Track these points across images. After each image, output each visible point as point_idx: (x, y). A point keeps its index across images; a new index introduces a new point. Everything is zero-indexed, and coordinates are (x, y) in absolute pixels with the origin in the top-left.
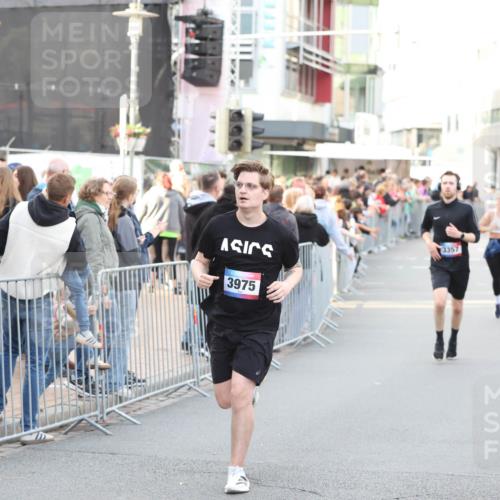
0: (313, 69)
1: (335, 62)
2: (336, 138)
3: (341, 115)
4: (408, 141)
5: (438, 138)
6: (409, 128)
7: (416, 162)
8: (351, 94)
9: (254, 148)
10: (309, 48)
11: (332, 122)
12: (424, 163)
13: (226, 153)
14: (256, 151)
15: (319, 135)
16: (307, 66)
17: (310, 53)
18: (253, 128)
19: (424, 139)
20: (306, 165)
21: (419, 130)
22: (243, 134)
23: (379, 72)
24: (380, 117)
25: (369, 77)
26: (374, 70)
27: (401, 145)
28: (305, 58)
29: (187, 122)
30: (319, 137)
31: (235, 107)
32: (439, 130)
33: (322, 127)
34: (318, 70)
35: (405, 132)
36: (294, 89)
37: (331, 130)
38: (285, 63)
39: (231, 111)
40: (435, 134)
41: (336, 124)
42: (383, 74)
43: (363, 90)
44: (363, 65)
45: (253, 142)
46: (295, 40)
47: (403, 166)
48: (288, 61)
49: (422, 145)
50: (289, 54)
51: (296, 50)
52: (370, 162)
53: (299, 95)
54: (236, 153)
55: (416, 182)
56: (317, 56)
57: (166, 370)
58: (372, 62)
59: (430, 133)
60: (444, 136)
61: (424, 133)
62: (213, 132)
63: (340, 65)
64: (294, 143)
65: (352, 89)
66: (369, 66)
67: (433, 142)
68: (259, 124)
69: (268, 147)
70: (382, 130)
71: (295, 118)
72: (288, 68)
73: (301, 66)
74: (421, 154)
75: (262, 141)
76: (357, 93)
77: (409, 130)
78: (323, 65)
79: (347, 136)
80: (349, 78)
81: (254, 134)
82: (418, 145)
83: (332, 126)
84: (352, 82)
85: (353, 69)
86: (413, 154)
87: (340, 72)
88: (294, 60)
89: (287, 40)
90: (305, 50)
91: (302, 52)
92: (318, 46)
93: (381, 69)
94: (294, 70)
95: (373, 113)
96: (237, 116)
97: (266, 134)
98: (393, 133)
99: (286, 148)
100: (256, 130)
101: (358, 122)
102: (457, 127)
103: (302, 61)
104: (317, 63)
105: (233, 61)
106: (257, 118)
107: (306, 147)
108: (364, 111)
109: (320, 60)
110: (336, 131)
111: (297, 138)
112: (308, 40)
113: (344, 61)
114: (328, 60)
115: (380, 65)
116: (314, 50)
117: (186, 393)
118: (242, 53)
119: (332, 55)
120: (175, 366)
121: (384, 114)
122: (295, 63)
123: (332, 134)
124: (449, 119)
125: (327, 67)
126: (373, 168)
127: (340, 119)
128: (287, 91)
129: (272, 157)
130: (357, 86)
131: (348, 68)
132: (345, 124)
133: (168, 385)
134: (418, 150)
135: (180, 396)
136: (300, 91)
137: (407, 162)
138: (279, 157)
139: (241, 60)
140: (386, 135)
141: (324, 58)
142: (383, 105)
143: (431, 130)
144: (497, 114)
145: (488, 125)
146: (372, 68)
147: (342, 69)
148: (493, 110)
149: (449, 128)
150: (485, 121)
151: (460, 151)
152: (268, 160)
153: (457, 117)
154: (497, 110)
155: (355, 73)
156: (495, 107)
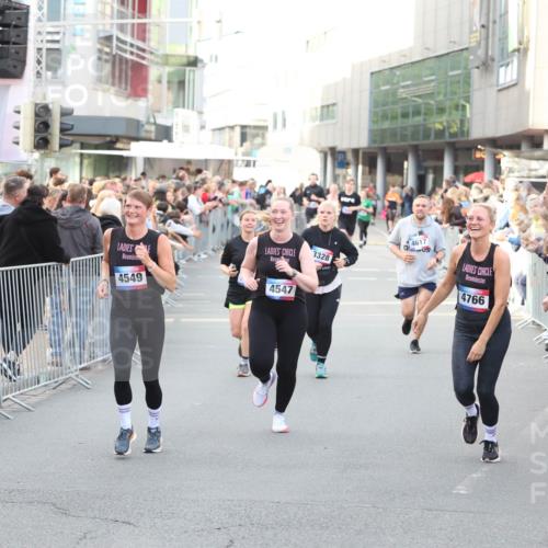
0: (127, 60)
1: (152, 53)
2: (153, 136)
3: (159, 112)
4: (231, 139)
5: (263, 137)
6: (231, 125)
7: (240, 163)
8: (169, 88)
9: (61, 146)
10: (122, 37)
11: (148, 118)
12: (248, 164)
13: (32, 152)
14: (64, 149)
15: (134, 132)
16: (121, 58)
17: (124, 42)
18: (61, 123)
19: (248, 137)
20: (119, 165)
21: (243, 127)
22: (50, 131)
23: (199, 65)
24: (201, 113)
25: (188, 69)
26: (194, 62)
27: (224, 145)
28: (118, 48)
30: (133, 134)
31: (40, 101)
32: (265, 128)
33: (137, 124)
34: (132, 61)
35: (227, 130)
36: (107, 83)
37: (147, 127)
38: (96, 54)
39: (36, 105)
40: (260, 132)
41: (152, 120)
42: (203, 67)
43: (182, 84)
44: (181, 56)
45: (61, 139)
46: (107, 27)
47: (225, 166)
48: (100, 51)
49: (246, 144)
50: (101, 44)
51: (109, 39)
52: (189, 162)
53: (112, 89)
54: (42, 152)
56: (132, 45)
58: (192, 53)
59: (255, 131)
60: (270, 135)
61: (248, 130)
62: (17, 128)
63: (157, 56)
64: (108, 139)
65: (169, 82)
66: (188, 57)
67: (258, 140)
68: (68, 120)
69: (78, 145)
70: (203, 127)
71: (107, 114)
72: (99, 59)
73: (114, 56)
74: (245, 154)
75: (71, 138)
76: (175, 86)
77: (232, 128)
78: (138, 55)
79: (165, 134)
80: (168, 69)
81: (62, 131)
82: (242, 145)
83: (148, 123)
84: (170, 74)
85: (172, 60)
86: (236, 154)
87: (157, 63)
88: (107, 50)
89: (100, 27)
90: (118, 39)
91: (115, 42)
92: (133, 35)
93: (202, 61)
94: (106, 61)
95: (193, 109)
96: (43, 111)
97: (75, 131)
98: (214, 130)
99: (97, 147)
100: (65, 127)
101: (177, 118)
102: (284, 125)
103: (115, 51)
104: (132, 53)
105: (39, 50)
106: (66, 113)
107: (119, 145)
108: (184, 106)
109: (135, 51)
110: (153, 128)
111: (110, 136)
112: (122, 27)
113: (161, 52)
114: (144, 50)
115: (200, 57)
116: (128, 39)
118: (48, 41)
119: (149, 45)
121: (204, 110)
122: (107, 54)
123: (147, 131)
124: (275, 116)
125: (143, 58)
126: (193, 168)
127: (157, 115)
129: (82, 155)
130: (176, 80)
131: (166, 60)
132: (161, 121)
134: (241, 150)
136: (113, 84)
137: (230, 162)
138: (89, 155)
139: (48, 49)
140: (207, 133)
141: (139, 48)
142: (203, 100)
143: (256, 127)
144: (327, 111)
145: (318, 123)
146: (192, 59)
147: (159, 60)
148: (323, 107)
149: (275, 126)
150: (313, 119)
151: (288, 150)
152: (78, 160)
153: (283, 113)
154: (328, 106)
155: (173, 65)
156: (325, 103)
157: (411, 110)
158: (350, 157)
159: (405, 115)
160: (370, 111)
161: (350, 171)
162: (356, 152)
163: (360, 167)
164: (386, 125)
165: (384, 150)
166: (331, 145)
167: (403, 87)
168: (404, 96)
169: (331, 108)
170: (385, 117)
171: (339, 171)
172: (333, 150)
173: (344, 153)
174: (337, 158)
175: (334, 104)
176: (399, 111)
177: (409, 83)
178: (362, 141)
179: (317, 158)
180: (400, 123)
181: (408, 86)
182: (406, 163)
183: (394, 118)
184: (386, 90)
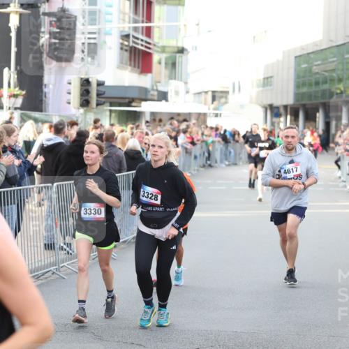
0: (139, 50)
1: (155, 45)
2: (156, 98)
3: (159, 82)
4: (206, 99)
5: (226, 98)
6: (206, 90)
7: (211, 115)
8: (166, 67)
9: (98, 105)
10: (136, 35)
11: (153, 87)
12: (216, 115)
13: (79, 108)
14: (100, 107)
15: (144, 95)
16: (135, 48)
17: (137, 38)
18: (97, 90)
19: (217, 99)
20: (134, 117)
21: (213, 92)
22: (90, 95)
23: (185, 52)
24: (186, 83)
25: (178, 55)
26: (182, 51)
27: (201, 103)
28: (134, 42)
29: (51, 86)
30: (143, 97)
31: (84, 76)
32: (227, 92)
33: (145, 90)
34: (142, 50)
35: (203, 94)
36: (126, 64)
37: (152, 92)
38: (120, 46)
39: (81, 79)
40: (224, 95)
41: (155, 88)
42: (188, 53)
43: (174, 65)
44: (174, 47)
45: (97, 100)
46: (127, 29)
47: (202, 117)
48: (122, 44)
49: (215, 103)
50: (123, 39)
51: (127, 36)
52: (179, 114)
53: (130, 68)
54: (85, 108)
55: (212, 128)
56: (142, 40)
57: (36, 260)
58: (180, 45)
59: (221, 95)
60: (230, 96)
61: (217, 94)
62: (69, 93)
63: (158, 47)
64: (127, 101)
65: (166, 63)
66: (178, 47)
67: (223, 100)
68: (101, 88)
69: (108, 104)
70: (187, 92)
71: (127, 84)
72: (122, 49)
73: (131, 47)
74: (215, 109)
75: (103, 100)
76: (170, 66)
77: (206, 92)
78: (146, 47)
79: (163, 96)
80: (164, 56)
81: (98, 95)
82: (212, 103)
83: (153, 90)
84: (166, 59)
85: (167, 50)
86: (209, 109)
87: (158, 52)
88: (126, 43)
89: (121, 29)
90: (133, 36)
91: (131, 38)
92: (142, 34)
93: (187, 50)
94: (126, 50)
95: (181, 81)
96: (86, 83)
97: (106, 95)
98: (195, 94)
99: (120, 105)
100: (100, 92)
101: (171, 87)
102: (239, 90)
103: (131, 44)
104: (142, 45)
106: (100, 84)
107: (134, 104)
108: (175, 79)
109: (144, 43)
110: (156, 93)
111: (128, 98)
112: (136, 29)
113: (160, 45)
114: (149, 43)
115: (185, 47)
116: (140, 36)
117: (50, 276)
119: (153, 40)
120: (43, 258)
121: (189, 81)
122: (126, 46)
123: (152, 95)
124: (234, 84)
125: (149, 48)
126: (181, 118)
127: (158, 84)
128: (121, 65)
129: (111, 111)
130: (170, 62)
131: (163, 50)
132: (161, 88)
133: (38, 271)
134: (212, 106)
135: (46, 278)
136: (130, 65)
137: (205, 115)
138: (116, 111)
140: (190, 97)
141: (146, 42)
142: (188, 74)
143: (222, 92)
144: (267, 81)
145: (261, 89)
146: (180, 49)
147: (159, 50)
148: (264, 79)
149: (234, 91)
150: (258, 86)
151: (242, 106)
152: (108, 113)
153: (239, 83)
154: (268, 78)
155: (168, 52)
156: (266, 76)
157: (321, 80)
158: (282, 110)
159: (317, 83)
160: (295, 81)
161: (282, 119)
162: (286, 107)
163: (289, 117)
164: (305, 90)
165: (304, 106)
166: (270, 103)
167: (316, 65)
168: (317, 71)
169: (269, 80)
170: (304, 84)
171: (275, 120)
172: (271, 107)
173: (278, 108)
174: (274, 111)
175: (271, 77)
176: (313, 81)
177: (319, 62)
178: (289, 100)
179: (261, 112)
180: (314, 89)
181: (319, 65)
182: (318, 115)
183: (310, 85)
184: (305, 68)
